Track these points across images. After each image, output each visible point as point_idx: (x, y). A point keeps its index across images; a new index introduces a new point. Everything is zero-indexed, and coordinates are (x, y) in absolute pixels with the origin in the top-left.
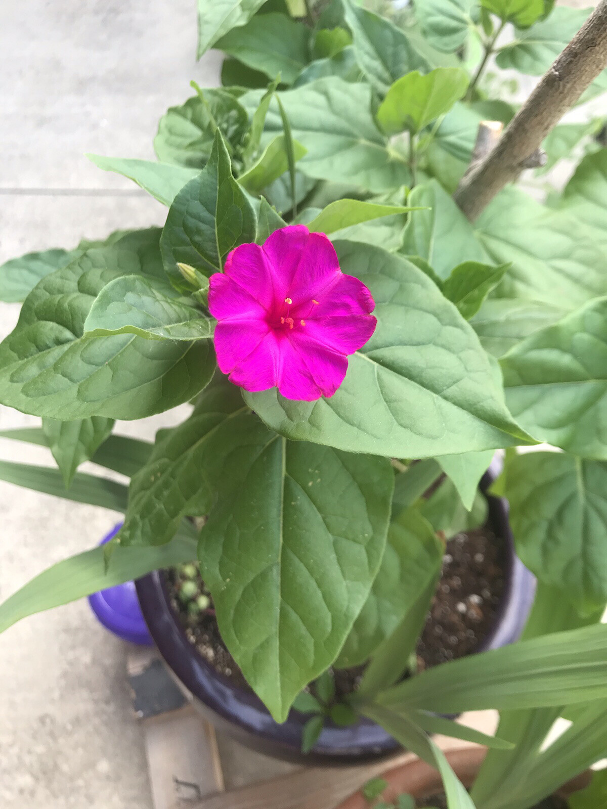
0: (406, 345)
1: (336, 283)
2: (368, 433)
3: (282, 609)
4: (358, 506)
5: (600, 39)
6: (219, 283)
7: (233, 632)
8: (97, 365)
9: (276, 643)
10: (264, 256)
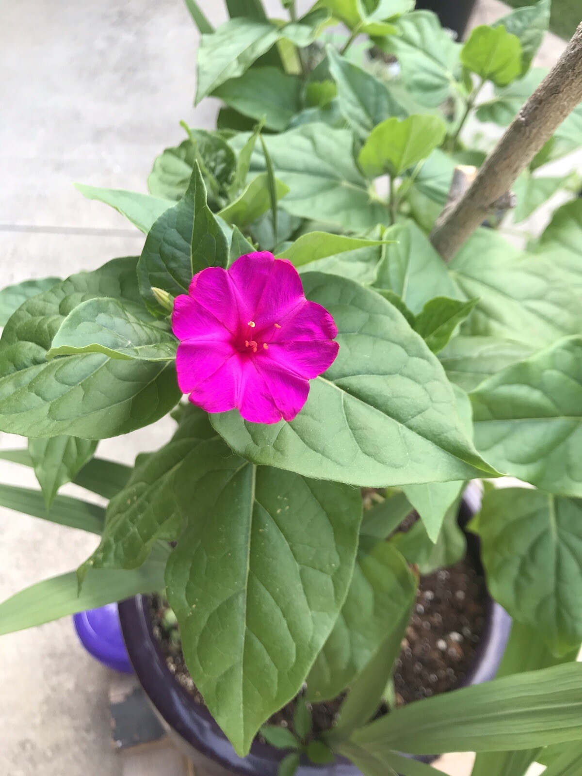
0: (373, 374)
1: (300, 309)
2: (331, 460)
3: (247, 637)
4: (326, 536)
5: (563, 86)
6: (182, 304)
7: (197, 659)
8: (70, 385)
9: (240, 672)
10: (229, 279)
